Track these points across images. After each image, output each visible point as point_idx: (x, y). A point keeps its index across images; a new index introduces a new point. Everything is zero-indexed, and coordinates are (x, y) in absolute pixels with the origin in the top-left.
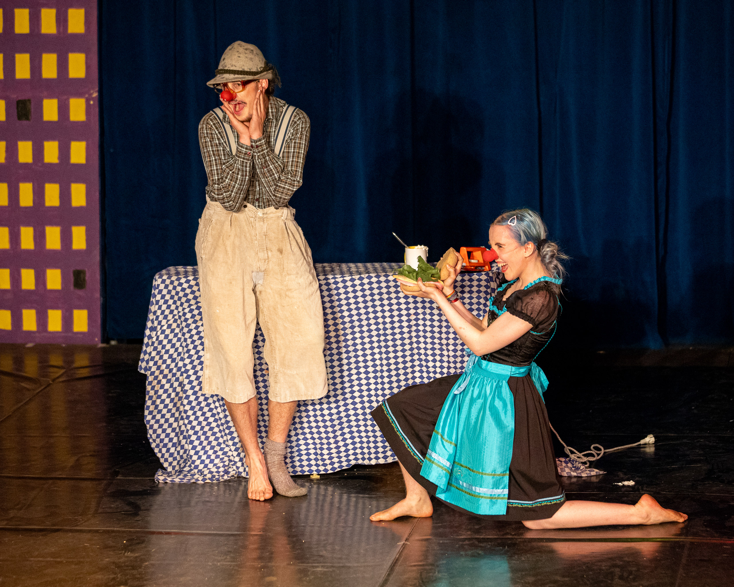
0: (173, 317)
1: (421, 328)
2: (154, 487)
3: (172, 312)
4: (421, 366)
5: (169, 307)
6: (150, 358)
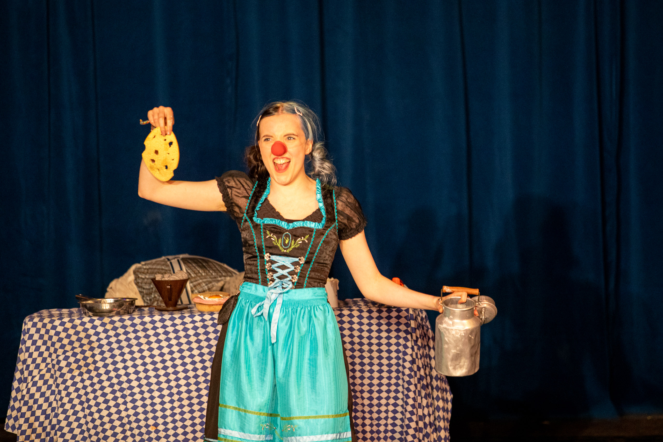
3: (44, 360)
5: (41, 354)
6: (19, 414)
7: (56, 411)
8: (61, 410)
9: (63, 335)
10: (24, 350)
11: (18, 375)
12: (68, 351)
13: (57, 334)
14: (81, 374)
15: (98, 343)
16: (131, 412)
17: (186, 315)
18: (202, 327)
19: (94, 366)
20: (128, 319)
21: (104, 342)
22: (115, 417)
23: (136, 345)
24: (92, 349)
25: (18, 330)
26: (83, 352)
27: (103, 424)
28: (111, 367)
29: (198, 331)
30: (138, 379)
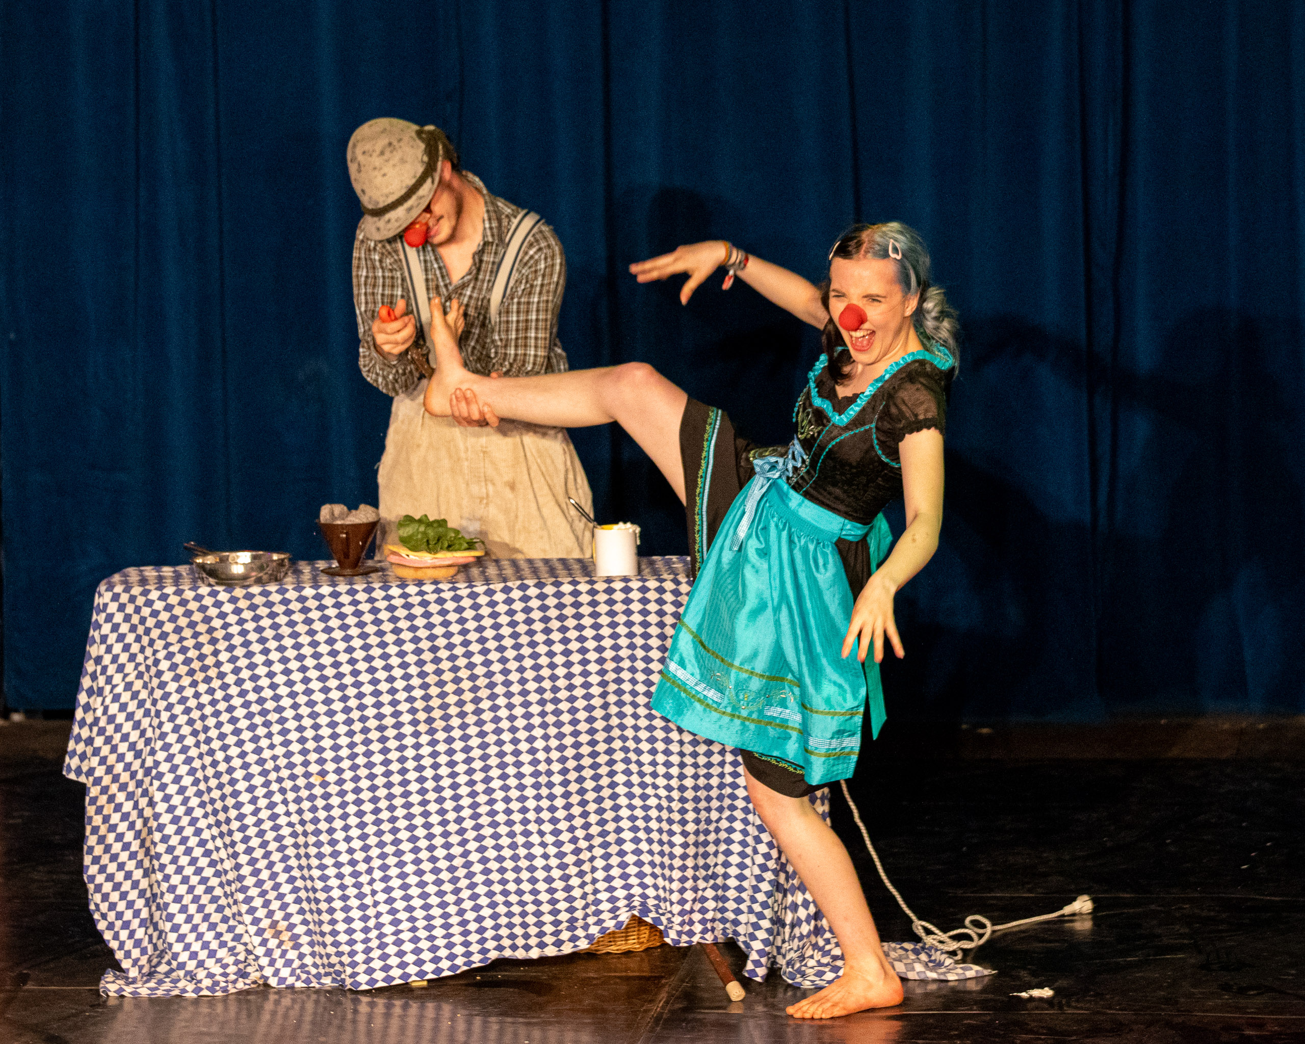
0: (136, 668)
1: (627, 687)
2: (99, 1005)
3: (132, 658)
4: (627, 761)
5: (126, 648)
6: (89, 750)
7: (152, 745)
8: (160, 744)
9: (164, 616)
10: (98, 639)
11: (86, 682)
12: (172, 644)
13: (155, 614)
14: (194, 684)
15: (224, 632)
16: (280, 751)
17: (376, 585)
18: (403, 607)
19: (216, 670)
20: (276, 591)
21: (234, 630)
23: (290, 636)
24: (213, 641)
25: (88, 606)
26: (198, 646)
27: (230, 771)
28: (245, 674)
29: (397, 614)
30: (293, 695)
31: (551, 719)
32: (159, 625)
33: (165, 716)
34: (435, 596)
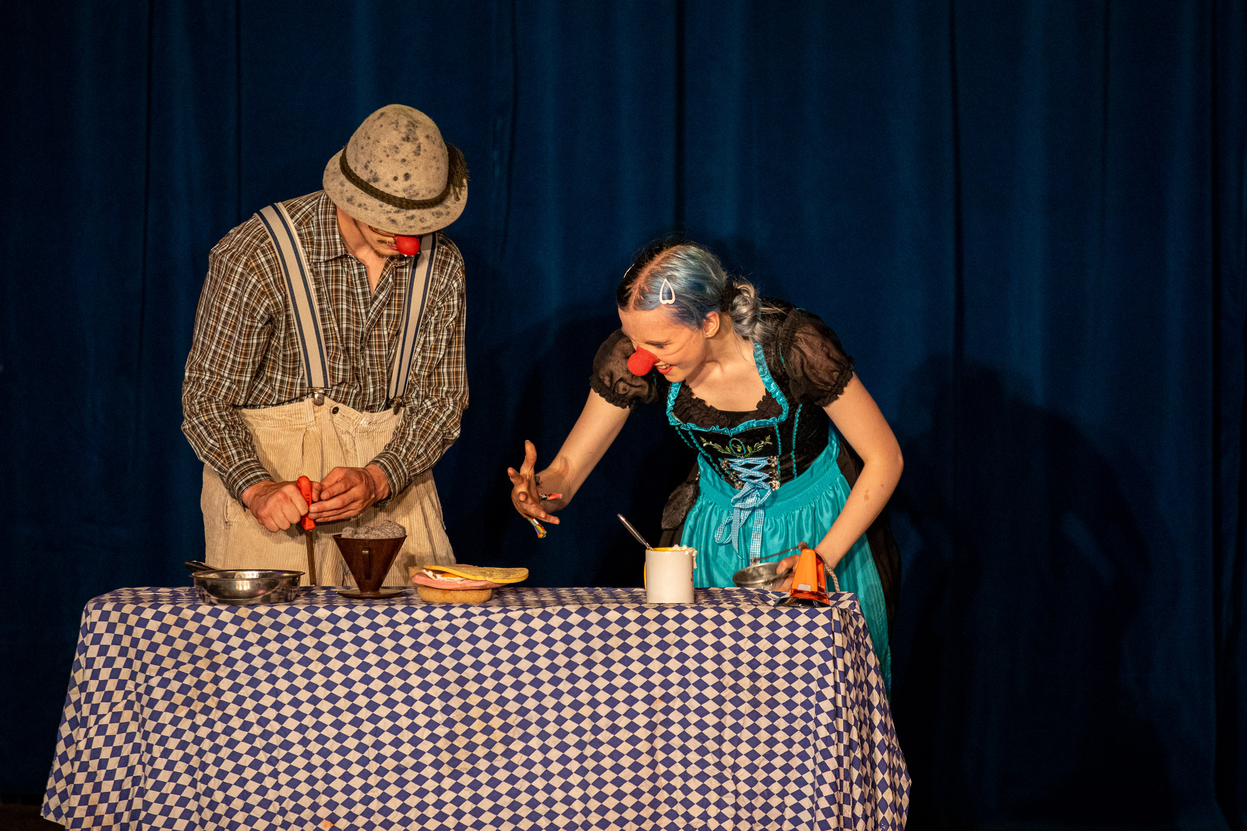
0: (125, 697)
1: (676, 729)
3: (121, 685)
5: (115, 674)
6: (70, 788)
7: (141, 785)
8: (151, 782)
9: (159, 638)
10: (83, 663)
11: (69, 712)
12: (168, 670)
13: (149, 635)
14: (191, 715)
15: (225, 657)
16: (286, 791)
17: (399, 607)
18: (428, 632)
19: (216, 699)
20: (286, 612)
21: (238, 654)
22: (255, 799)
23: (299, 662)
24: (214, 667)
25: (74, 626)
26: (197, 672)
27: (230, 814)
28: (249, 704)
29: (421, 640)
30: (302, 729)
31: (590, 764)
32: (153, 647)
33: (157, 751)
34: (465, 621)
